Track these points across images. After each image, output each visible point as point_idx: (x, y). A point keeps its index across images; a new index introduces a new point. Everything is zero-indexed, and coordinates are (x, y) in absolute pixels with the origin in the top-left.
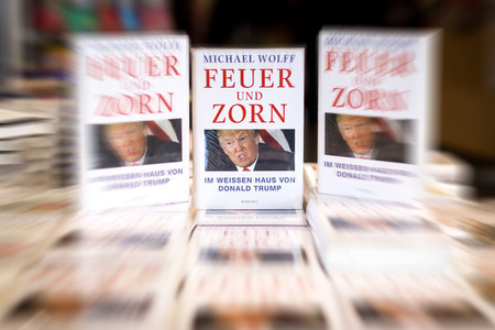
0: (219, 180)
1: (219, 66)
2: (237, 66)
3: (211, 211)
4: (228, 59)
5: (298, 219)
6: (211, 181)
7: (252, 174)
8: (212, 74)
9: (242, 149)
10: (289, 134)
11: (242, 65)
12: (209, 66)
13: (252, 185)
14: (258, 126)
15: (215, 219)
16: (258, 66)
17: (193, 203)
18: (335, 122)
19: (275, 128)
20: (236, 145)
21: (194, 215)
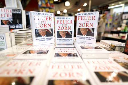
0: (59, 40)
1: (59, 20)
2: (62, 20)
3: (58, 45)
4: (61, 18)
5: (73, 46)
6: (58, 40)
7: (65, 38)
8: (58, 21)
9: (63, 34)
10: (71, 32)
11: (63, 19)
12: (57, 19)
13: (65, 40)
14: (66, 30)
15: (59, 46)
16: (66, 19)
17: (55, 43)
18: (80, 29)
19: (69, 31)
20: (62, 34)
21: (55, 46)
